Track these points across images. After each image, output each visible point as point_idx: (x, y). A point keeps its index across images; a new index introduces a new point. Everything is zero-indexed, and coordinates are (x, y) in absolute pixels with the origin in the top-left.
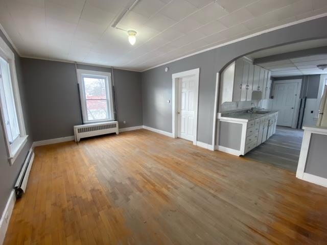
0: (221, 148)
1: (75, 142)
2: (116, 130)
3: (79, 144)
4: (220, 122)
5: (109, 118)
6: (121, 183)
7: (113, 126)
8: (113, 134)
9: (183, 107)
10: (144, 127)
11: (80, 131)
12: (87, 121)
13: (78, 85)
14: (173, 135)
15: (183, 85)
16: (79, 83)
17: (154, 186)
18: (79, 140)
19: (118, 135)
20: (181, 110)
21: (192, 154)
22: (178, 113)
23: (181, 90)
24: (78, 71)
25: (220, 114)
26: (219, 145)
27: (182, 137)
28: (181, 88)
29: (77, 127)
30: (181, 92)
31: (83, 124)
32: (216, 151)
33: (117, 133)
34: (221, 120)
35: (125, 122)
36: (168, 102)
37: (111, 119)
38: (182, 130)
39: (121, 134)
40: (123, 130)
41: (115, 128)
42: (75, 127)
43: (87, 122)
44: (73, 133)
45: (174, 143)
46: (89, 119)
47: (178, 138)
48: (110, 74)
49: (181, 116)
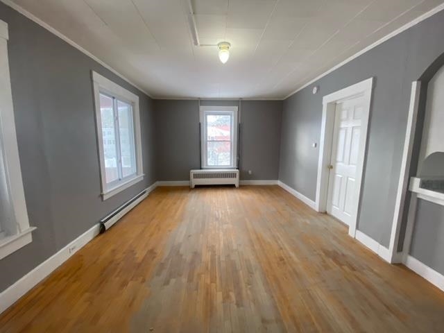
0: (413, 263)
1: (189, 189)
2: (235, 181)
3: (192, 191)
4: (419, 200)
5: (231, 165)
6: (181, 255)
7: (233, 175)
8: (231, 186)
9: (339, 158)
10: (279, 183)
11: (196, 176)
12: (207, 165)
13: (200, 124)
14: (315, 205)
15: (344, 115)
16: (201, 121)
17: (211, 282)
18: (193, 186)
19: (237, 188)
20: (336, 161)
21: (327, 253)
22: (330, 167)
23: (339, 124)
24: (201, 108)
25: (417, 182)
26: (411, 253)
27: (333, 214)
28: (340, 120)
29: (193, 172)
30: (339, 129)
31: (201, 169)
32: (399, 266)
33: (237, 185)
34: (418, 196)
35: (250, 172)
36: (314, 145)
37: (232, 167)
38: (335, 201)
39: (242, 187)
40: (245, 182)
41: (234, 179)
42: (192, 171)
43: (205, 167)
44: (188, 179)
45: (308, 222)
46: (209, 164)
47: (326, 213)
48: (237, 107)
49: (335, 174)
